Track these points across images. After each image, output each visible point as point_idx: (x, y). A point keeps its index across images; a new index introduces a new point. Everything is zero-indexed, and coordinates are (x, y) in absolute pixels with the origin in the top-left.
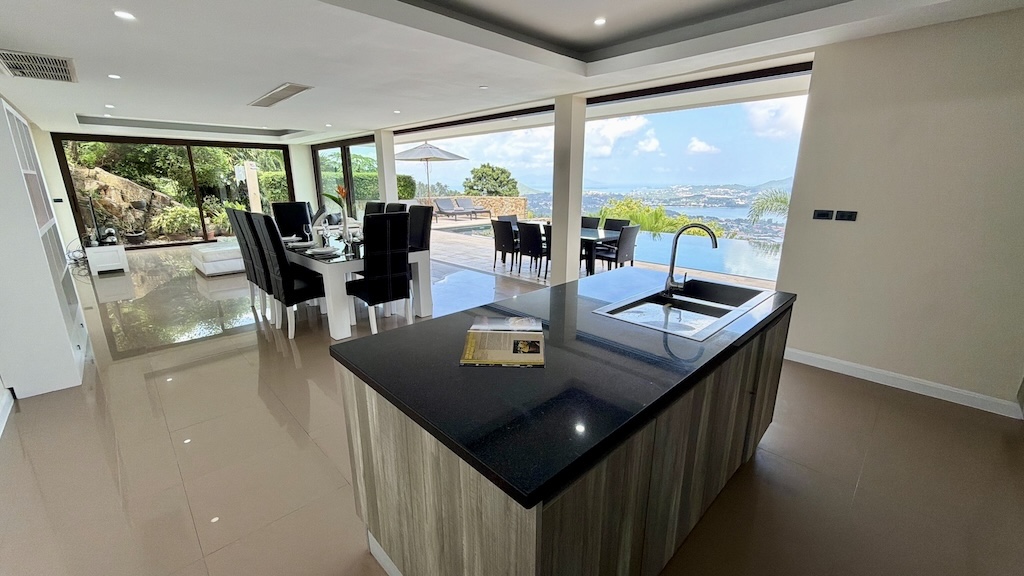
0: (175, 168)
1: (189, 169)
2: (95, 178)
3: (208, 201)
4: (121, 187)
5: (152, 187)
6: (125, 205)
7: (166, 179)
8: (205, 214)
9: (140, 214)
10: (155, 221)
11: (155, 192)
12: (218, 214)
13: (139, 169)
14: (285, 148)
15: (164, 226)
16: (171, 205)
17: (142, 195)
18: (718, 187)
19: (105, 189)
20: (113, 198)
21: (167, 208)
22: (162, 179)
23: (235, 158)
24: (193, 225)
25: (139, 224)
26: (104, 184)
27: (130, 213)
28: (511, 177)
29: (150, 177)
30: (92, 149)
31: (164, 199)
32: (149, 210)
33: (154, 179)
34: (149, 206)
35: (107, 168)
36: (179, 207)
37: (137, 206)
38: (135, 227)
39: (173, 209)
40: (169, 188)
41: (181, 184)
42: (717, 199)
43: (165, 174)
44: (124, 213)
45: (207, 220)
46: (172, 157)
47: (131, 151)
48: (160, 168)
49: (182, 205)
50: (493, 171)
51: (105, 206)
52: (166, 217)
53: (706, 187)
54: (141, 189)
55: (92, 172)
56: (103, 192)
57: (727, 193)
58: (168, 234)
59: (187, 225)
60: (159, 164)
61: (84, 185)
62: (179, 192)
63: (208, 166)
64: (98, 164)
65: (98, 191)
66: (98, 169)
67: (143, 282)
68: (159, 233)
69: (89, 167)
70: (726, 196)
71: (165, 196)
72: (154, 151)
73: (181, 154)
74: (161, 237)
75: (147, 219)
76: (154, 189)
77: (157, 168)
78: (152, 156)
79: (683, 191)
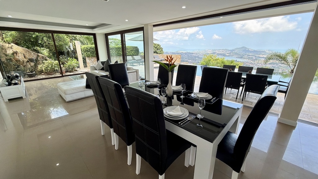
0: (47, 44)
1: (53, 44)
2: (11, 48)
3: (61, 58)
4: (24, 52)
5: (37, 52)
6: (26, 60)
7: (43, 48)
8: (61, 64)
9: (32, 64)
10: (39, 67)
11: (39, 54)
12: (66, 63)
13: (31, 44)
14: (94, 35)
15: (43, 69)
16: (46, 60)
17: (33, 56)
18: (220, 50)
19: (16, 53)
20: (20, 57)
21: (45, 61)
22: (42, 48)
23: (71, 40)
24: (56, 68)
25: (33, 68)
26: (15, 51)
27: (28, 64)
28: (161, 47)
29: (37, 47)
30: (11, 35)
31: (43, 57)
32: (36, 62)
33: (38, 48)
34: (37, 60)
35: (17, 44)
36: (50, 61)
37: (31, 60)
38: (31, 70)
39: (47, 62)
40: (45, 52)
41: (50, 50)
42: (220, 53)
43: (43, 46)
44: (25, 64)
45: (62, 66)
46: (45, 39)
47: (27, 36)
48: (40, 44)
49: (51, 59)
50: (155, 45)
51: (16, 61)
52: (44, 65)
53: (216, 50)
54: (33, 53)
55: (10, 45)
56: (15, 54)
57: (223, 52)
58: (46, 72)
59: (53, 68)
60: (40, 42)
61: (6, 51)
62: (49, 54)
63: (61, 43)
64: (13, 42)
65: (13, 54)
66: (12, 44)
67: (36, 92)
68: (41, 72)
69: (9, 43)
70: (223, 53)
71: (43, 56)
72: (37, 36)
73: (49, 37)
74: (42, 74)
75: (36, 65)
76: (39, 52)
77: (39, 44)
78: (37, 38)
79: (210, 51)
